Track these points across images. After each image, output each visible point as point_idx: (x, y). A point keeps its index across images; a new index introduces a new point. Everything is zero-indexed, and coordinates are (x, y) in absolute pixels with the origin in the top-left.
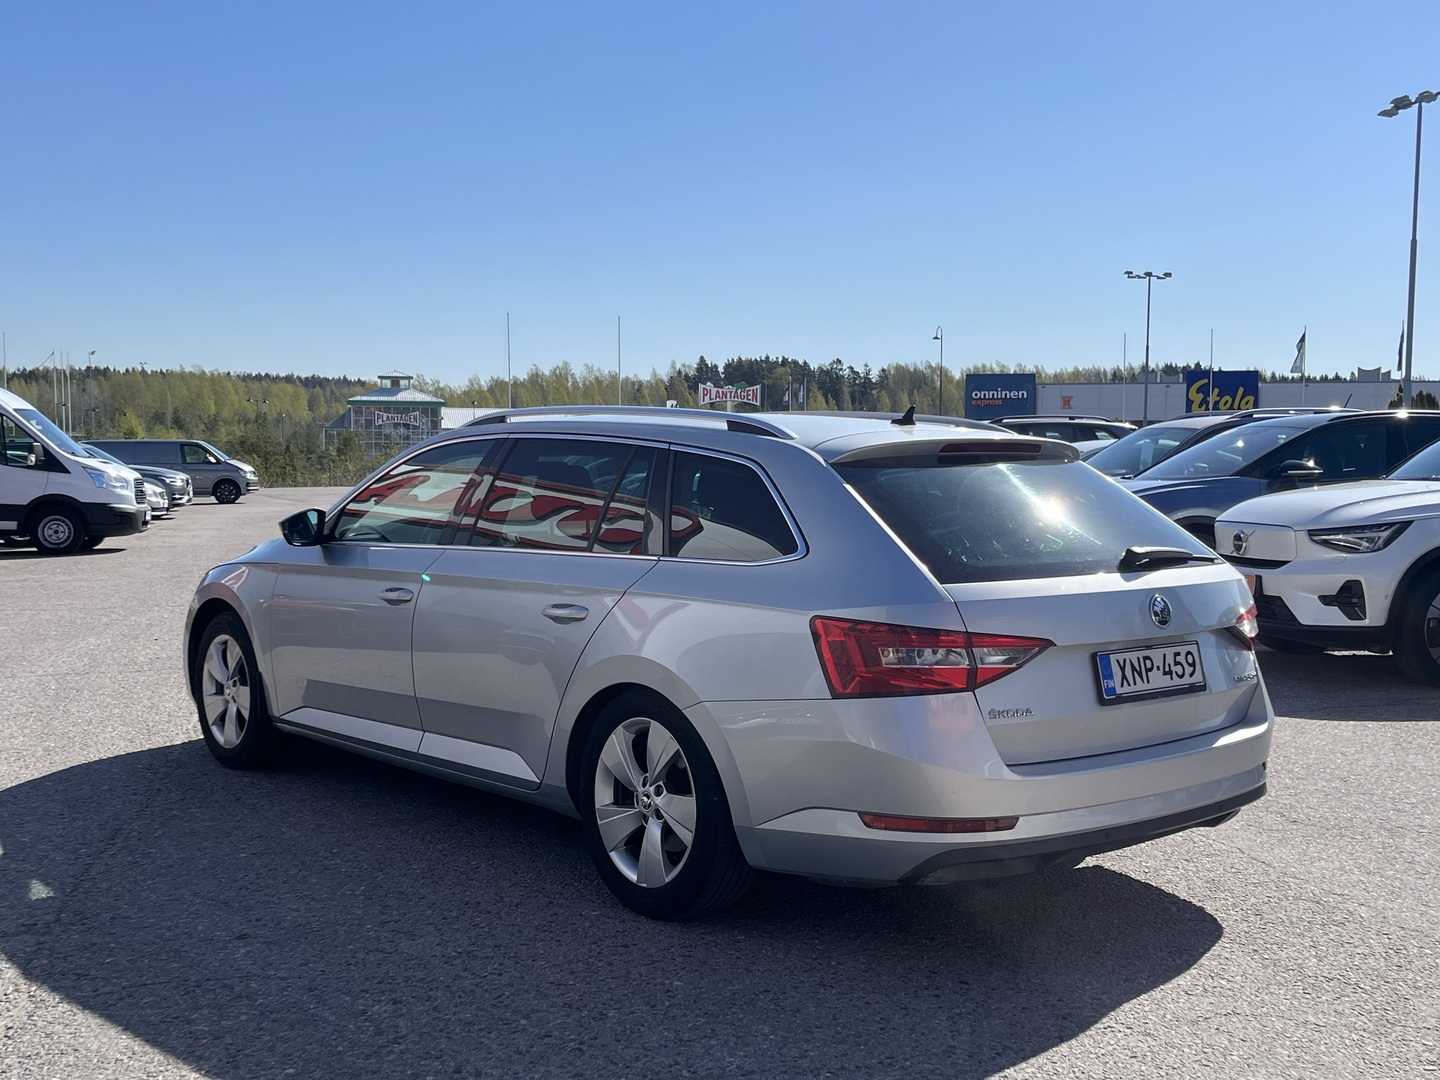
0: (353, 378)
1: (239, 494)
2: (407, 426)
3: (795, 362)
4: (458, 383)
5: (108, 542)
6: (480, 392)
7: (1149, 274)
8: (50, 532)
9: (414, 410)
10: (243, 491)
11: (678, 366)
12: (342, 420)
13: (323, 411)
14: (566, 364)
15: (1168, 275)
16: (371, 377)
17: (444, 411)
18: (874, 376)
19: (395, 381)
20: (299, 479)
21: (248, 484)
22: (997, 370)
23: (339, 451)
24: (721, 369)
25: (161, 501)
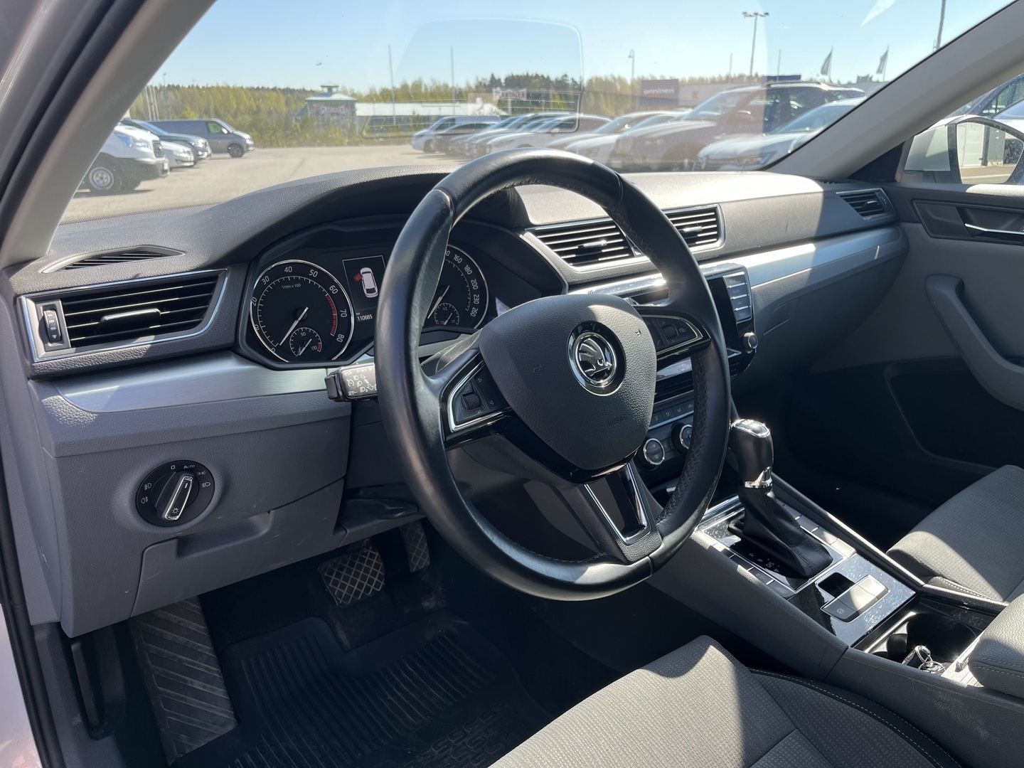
0: (308, 89)
1: (243, 152)
2: (338, 114)
3: (543, 76)
4: (364, 91)
5: (143, 185)
6: (375, 95)
7: (756, 14)
8: (98, 179)
9: (341, 105)
10: (245, 150)
11: (480, 79)
12: (304, 111)
13: (293, 106)
14: (420, 79)
15: (767, 14)
16: (317, 88)
17: (358, 105)
18: (585, 83)
19: (330, 88)
20: (280, 143)
21: (248, 146)
22: (650, 79)
23: (302, 127)
24: (503, 81)
25: (189, 157)
